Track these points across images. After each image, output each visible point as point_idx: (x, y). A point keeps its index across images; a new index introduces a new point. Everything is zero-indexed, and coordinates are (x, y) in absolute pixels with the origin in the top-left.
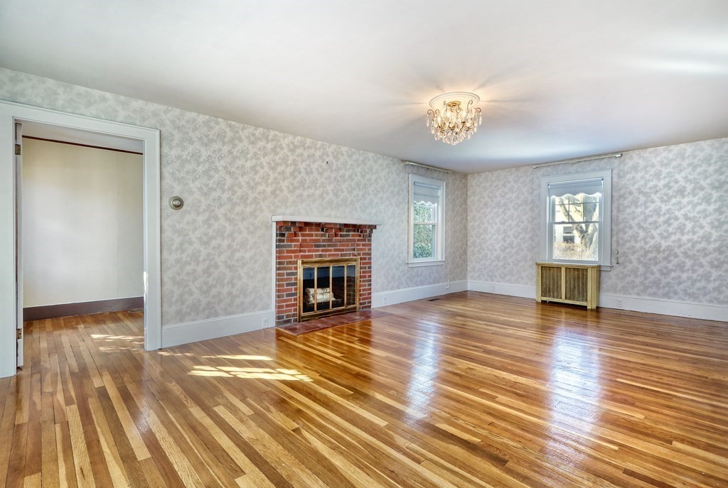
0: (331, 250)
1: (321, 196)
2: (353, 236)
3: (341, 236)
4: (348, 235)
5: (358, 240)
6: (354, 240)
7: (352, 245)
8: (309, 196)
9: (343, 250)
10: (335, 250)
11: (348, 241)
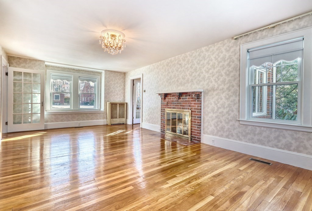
0: (178, 106)
1: (177, 81)
2: (188, 98)
3: (183, 99)
4: (186, 98)
5: (191, 101)
6: (189, 101)
7: (188, 103)
8: (173, 82)
9: (184, 106)
10: (181, 106)
11: (186, 101)
